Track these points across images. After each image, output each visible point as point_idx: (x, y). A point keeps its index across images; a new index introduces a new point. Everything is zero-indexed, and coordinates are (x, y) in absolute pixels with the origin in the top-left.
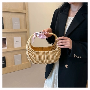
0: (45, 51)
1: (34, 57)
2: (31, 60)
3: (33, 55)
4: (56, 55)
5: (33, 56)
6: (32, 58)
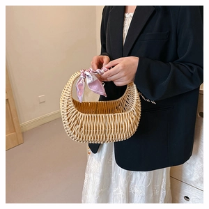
0: (107, 115)
1: (81, 127)
2: (74, 133)
3: (78, 123)
5: (79, 126)
6: (75, 129)
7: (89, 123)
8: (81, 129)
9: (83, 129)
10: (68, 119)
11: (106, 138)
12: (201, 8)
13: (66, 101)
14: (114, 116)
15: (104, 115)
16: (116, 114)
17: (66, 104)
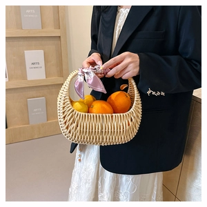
1: (77, 126)
2: (70, 132)
3: (74, 122)
4: (129, 125)
5: (74, 125)
6: (70, 128)
7: (86, 123)
8: (76, 128)
9: (78, 128)
11: (103, 139)
12: (200, 7)
13: (63, 99)
15: (101, 115)
17: (63, 102)
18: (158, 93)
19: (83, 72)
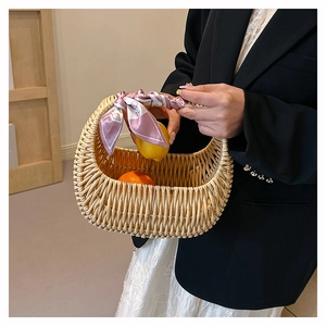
0: (157, 188)
1: (105, 203)
3: (99, 195)
5: (101, 201)
6: (93, 205)
7: (122, 199)
8: (103, 208)
9: (107, 208)
10: (83, 185)
13: (83, 151)
14: (172, 192)
15: (150, 187)
16: (176, 188)
17: (82, 157)
18: (262, 178)
19: (124, 104)
